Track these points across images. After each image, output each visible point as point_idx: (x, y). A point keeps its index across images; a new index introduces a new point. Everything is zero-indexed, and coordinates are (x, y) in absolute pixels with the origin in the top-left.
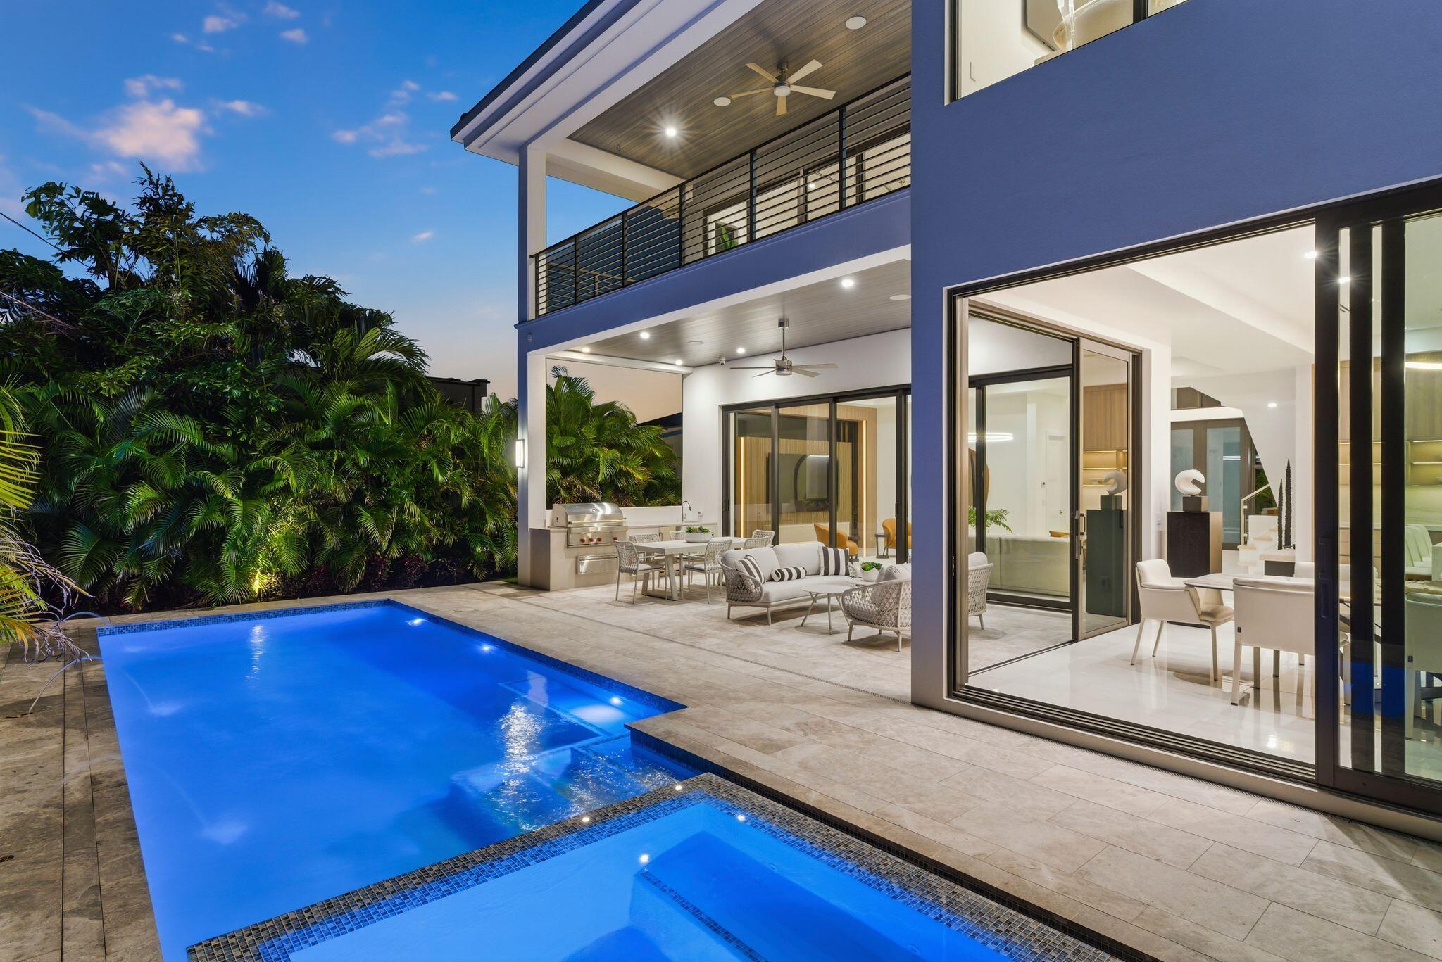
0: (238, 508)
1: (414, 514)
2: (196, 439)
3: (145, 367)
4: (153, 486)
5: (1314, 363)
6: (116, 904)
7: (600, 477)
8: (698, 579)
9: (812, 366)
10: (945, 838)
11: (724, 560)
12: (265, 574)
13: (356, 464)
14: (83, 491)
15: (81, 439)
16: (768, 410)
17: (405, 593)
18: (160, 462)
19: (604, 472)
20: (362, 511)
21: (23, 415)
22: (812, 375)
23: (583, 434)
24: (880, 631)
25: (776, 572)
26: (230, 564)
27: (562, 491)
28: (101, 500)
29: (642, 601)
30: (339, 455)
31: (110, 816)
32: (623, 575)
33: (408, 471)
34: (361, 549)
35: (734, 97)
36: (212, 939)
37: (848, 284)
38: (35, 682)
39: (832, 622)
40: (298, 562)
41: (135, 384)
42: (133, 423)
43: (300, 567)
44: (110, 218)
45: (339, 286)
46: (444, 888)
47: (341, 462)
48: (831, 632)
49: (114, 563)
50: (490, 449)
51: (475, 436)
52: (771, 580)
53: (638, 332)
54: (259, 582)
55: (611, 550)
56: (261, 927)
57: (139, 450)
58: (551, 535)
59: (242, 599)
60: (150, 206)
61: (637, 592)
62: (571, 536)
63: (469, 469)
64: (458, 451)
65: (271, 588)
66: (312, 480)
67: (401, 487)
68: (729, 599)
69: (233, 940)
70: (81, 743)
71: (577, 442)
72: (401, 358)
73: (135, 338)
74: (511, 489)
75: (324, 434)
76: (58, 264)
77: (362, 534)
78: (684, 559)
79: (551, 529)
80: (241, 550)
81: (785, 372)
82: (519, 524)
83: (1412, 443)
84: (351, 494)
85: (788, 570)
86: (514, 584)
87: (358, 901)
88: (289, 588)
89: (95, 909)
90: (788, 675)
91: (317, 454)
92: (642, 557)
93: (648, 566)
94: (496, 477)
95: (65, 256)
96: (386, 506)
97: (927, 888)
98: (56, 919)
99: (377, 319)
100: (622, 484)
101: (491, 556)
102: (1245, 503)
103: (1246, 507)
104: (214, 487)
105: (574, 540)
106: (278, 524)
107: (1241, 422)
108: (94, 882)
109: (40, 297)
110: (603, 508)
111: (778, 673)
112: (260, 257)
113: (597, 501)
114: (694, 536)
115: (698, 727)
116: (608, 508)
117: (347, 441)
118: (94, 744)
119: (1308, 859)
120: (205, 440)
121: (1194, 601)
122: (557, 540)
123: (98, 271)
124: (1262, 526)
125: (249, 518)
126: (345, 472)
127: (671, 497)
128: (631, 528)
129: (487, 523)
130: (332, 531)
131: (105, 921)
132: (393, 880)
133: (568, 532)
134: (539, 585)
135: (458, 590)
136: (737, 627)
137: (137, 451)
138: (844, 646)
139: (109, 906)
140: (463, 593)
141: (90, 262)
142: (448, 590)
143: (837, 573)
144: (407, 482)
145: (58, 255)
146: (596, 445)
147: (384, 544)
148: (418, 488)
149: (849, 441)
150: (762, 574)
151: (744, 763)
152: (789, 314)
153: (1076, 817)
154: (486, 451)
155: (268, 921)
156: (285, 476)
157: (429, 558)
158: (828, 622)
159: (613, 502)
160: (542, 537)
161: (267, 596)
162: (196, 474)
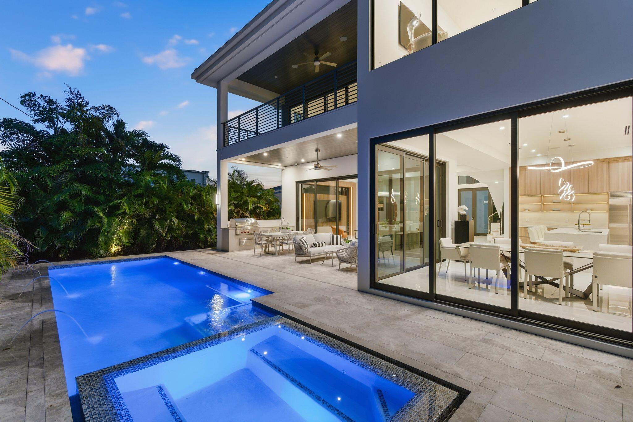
0: (106, 220)
1: (176, 222)
2: (89, 193)
3: (68, 165)
4: (71, 211)
5: (510, 167)
6: (50, 363)
7: (249, 208)
8: (286, 247)
9: (328, 166)
10: (360, 335)
11: (294, 239)
12: (117, 246)
13: (153, 203)
14: (42, 213)
15: (42, 193)
16: (313, 183)
17: (172, 253)
18: (74, 202)
19: (251, 207)
20: (155, 221)
21: (18, 183)
22: (329, 170)
23: (243, 192)
24: (351, 265)
25: (314, 244)
26: (102, 242)
27: (235, 214)
28: (50, 217)
29: (263, 255)
30: (146, 200)
31: (49, 334)
32: (257, 246)
33: (174, 206)
34: (155, 236)
35: (299, 64)
36: (86, 374)
37: (339, 136)
38: (21, 287)
39: (333, 262)
40: (129, 241)
41: (64, 172)
42: (63, 187)
43: (131, 243)
44: (54, 106)
45: (147, 134)
46: (174, 356)
47: (147, 202)
48: (333, 266)
49: (55, 241)
50: (206, 197)
51: (200, 192)
52: (312, 247)
53: (262, 153)
54: (114, 249)
55: (253, 236)
56: (104, 370)
57: (66, 197)
58: (229, 230)
59: (107, 255)
60: (71, 102)
61: (262, 252)
62: (237, 231)
63: (198, 205)
64: (194, 198)
65: (119, 251)
66: (135, 210)
67: (171, 212)
68: (296, 254)
69: (93, 374)
70: (39, 308)
71: (241, 195)
72: (171, 162)
73: (64, 153)
74: (214, 213)
75: (140, 192)
76: (33, 124)
77: (155, 230)
78: (280, 239)
79: (229, 228)
80: (107, 237)
81: (318, 169)
82: (217, 226)
83: (543, 196)
84: (151, 214)
85: (318, 243)
86: (215, 249)
87: (142, 360)
88: (126, 251)
89: (41, 364)
90: (314, 281)
91: (137, 199)
92: (264, 239)
93: (266, 242)
94: (209, 208)
95: (36, 121)
96: (165, 219)
97: (350, 352)
98: (26, 369)
99: (162, 147)
100: (258, 211)
101: (207, 239)
102: (489, 218)
103: (490, 220)
104: (96, 211)
105: (239, 232)
106: (121, 227)
107: (486, 189)
108: (41, 356)
109: (26, 137)
110: (251, 220)
111: (311, 280)
112: (115, 122)
113: (249, 218)
114: (284, 231)
115: (277, 300)
116: (253, 220)
117: (149, 194)
118: (44, 308)
119: (483, 338)
120: (93, 193)
121: (459, 252)
122: (231, 233)
123: (49, 127)
124: (495, 226)
125: (110, 224)
126: (149, 206)
127: (278, 216)
128: (261, 228)
129: (205, 226)
130: (143, 229)
131: (45, 369)
132: (155, 353)
133: (236, 229)
134: (225, 250)
135: (193, 252)
136: (299, 264)
137: (64, 198)
138: (337, 271)
139: (46, 364)
140: (195, 253)
141: (46, 123)
142: (189, 252)
143: (337, 244)
144: (173, 210)
145: (33, 120)
146: (248, 196)
147: (164, 234)
148: (177, 213)
149: (346, 195)
150: (308, 244)
151: (291, 312)
152: (320, 147)
153: (407, 327)
154: (204, 198)
155: (107, 368)
156: (124, 207)
157: (182, 240)
158: (332, 262)
159: (255, 218)
160: (226, 231)
161: (117, 254)
162: (88, 207)
